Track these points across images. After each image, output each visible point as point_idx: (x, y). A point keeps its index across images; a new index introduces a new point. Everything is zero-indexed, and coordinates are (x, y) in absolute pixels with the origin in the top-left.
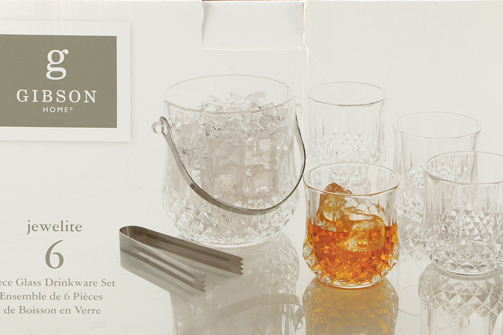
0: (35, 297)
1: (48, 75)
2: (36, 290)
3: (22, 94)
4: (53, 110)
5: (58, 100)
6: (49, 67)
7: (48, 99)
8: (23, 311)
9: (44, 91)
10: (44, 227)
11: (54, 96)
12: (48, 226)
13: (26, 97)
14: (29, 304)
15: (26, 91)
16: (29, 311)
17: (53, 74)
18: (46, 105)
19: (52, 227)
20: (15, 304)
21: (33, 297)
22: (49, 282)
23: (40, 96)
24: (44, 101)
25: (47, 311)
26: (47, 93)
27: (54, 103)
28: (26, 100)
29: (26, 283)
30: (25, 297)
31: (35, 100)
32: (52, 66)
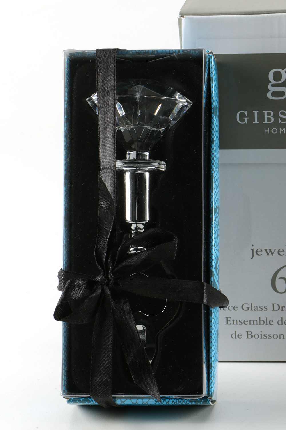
0: (262, 322)
1: (269, 95)
2: (263, 315)
3: (242, 116)
4: (274, 131)
5: (280, 121)
6: (270, 87)
7: (269, 119)
8: (250, 336)
9: (265, 112)
10: (268, 251)
11: (276, 116)
12: (273, 251)
13: (246, 119)
14: (256, 329)
15: (246, 113)
16: (256, 336)
17: (274, 94)
18: (267, 126)
19: (276, 251)
20: (241, 329)
21: (259, 322)
22: (276, 307)
23: (261, 117)
24: (266, 122)
25: (275, 336)
26: (269, 114)
27: (276, 124)
28: (246, 121)
29: (252, 308)
30: (252, 322)
31: (256, 122)
32: (273, 85)
